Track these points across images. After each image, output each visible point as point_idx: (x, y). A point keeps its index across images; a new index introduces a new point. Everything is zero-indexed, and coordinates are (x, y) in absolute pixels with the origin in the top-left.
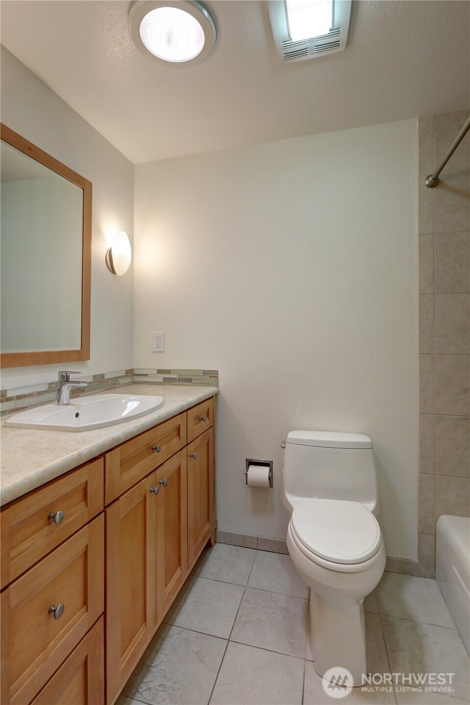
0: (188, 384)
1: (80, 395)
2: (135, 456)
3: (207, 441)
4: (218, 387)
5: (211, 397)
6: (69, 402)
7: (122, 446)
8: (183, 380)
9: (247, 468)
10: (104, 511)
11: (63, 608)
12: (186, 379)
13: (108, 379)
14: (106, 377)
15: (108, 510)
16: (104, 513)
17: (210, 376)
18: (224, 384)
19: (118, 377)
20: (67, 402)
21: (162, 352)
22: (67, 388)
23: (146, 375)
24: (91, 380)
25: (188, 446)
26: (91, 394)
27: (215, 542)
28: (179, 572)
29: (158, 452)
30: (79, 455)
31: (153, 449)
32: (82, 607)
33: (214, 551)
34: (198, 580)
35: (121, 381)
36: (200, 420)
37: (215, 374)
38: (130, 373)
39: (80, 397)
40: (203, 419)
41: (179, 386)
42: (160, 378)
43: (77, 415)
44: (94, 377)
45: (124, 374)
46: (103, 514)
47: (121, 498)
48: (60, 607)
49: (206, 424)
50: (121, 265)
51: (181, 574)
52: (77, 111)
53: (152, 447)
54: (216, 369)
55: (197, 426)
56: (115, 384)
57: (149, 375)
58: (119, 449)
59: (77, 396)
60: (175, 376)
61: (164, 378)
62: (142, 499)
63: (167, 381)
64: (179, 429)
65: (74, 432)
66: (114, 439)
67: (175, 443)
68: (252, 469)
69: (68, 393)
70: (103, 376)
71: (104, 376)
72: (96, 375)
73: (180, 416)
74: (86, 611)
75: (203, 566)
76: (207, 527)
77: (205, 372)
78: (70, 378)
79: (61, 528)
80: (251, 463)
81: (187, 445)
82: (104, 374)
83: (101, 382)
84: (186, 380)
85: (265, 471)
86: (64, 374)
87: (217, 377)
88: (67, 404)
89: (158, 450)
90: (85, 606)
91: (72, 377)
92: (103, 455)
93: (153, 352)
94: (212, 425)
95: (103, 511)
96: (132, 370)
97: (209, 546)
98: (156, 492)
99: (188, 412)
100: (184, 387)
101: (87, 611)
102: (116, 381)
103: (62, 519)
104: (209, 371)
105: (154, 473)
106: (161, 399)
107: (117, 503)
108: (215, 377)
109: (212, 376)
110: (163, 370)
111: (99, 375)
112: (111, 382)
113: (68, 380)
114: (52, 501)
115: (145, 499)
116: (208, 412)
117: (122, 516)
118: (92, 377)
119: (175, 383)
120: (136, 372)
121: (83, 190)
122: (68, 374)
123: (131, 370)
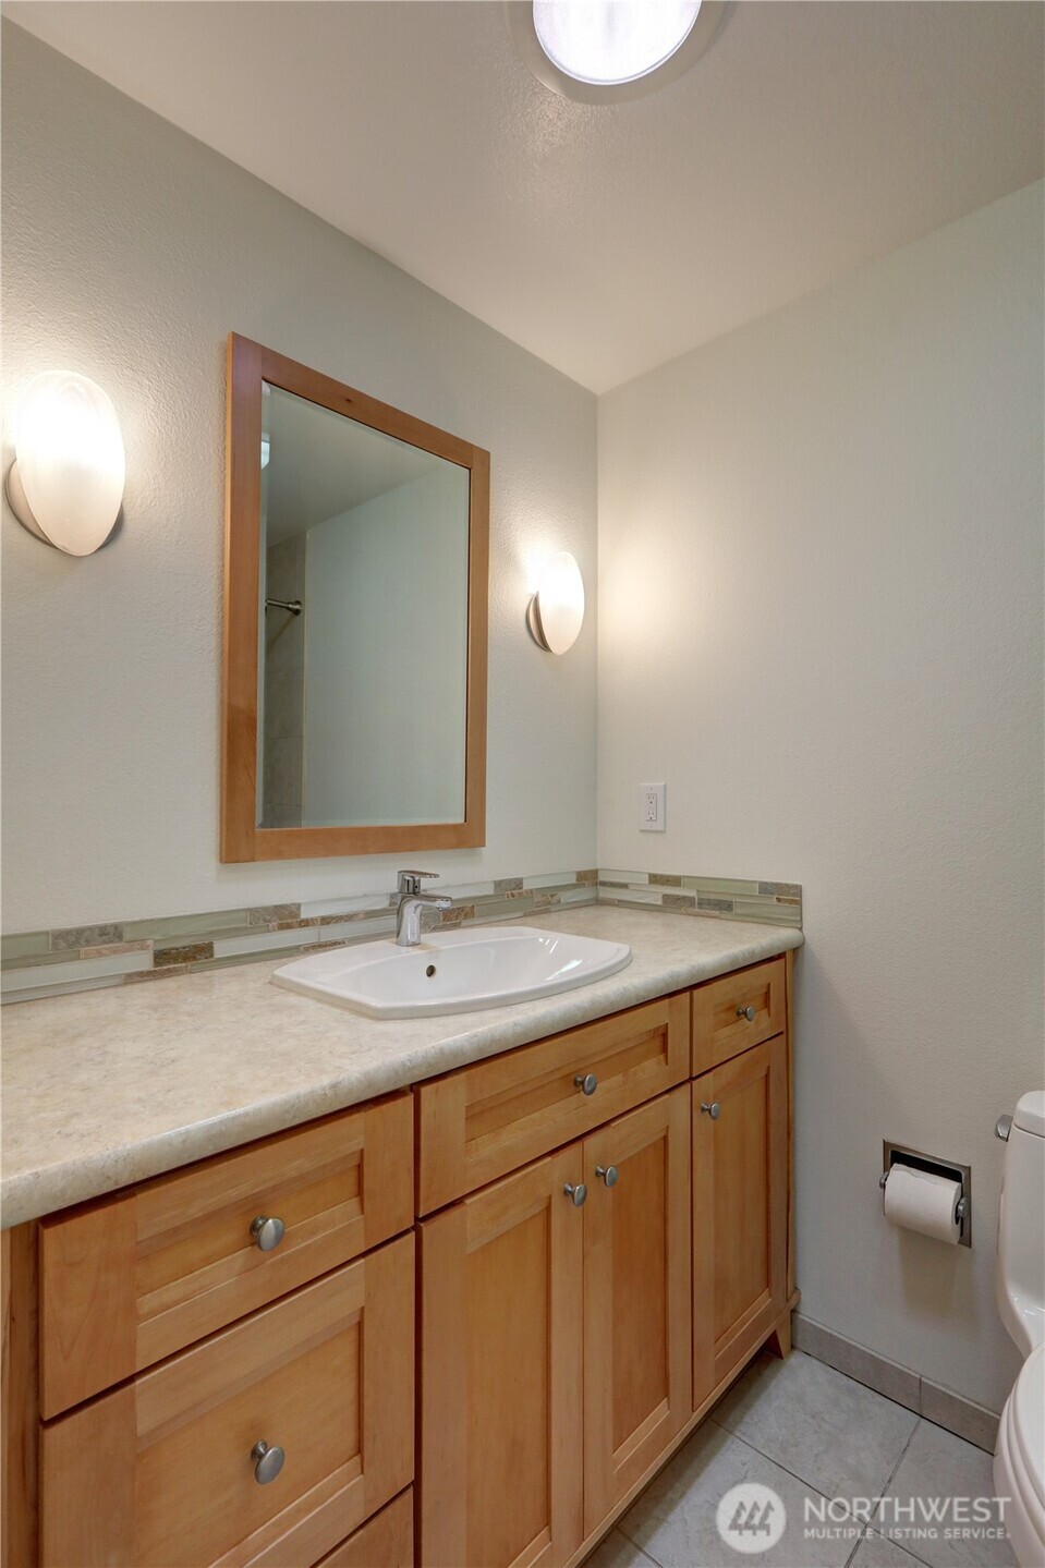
0: (722, 916)
1: (464, 924)
2: (518, 1097)
3: (764, 1074)
4: (801, 929)
5: (781, 956)
6: (419, 937)
7: (473, 1071)
8: (709, 904)
9: (887, 1169)
10: (416, 1229)
11: (280, 1458)
12: (715, 902)
13: (531, 891)
14: (527, 886)
15: (426, 1228)
16: (414, 1233)
17: (779, 900)
18: (820, 925)
19: (557, 887)
20: (415, 939)
21: (663, 832)
22: (412, 909)
23: (625, 886)
24: (490, 890)
25: (694, 1083)
26: (489, 924)
27: (793, 1347)
28: (661, 1412)
29: (591, 1092)
30: (334, 1086)
31: (576, 1083)
32: (351, 1458)
33: (785, 1371)
34: (729, 1442)
35: (565, 897)
36: (738, 1014)
37: (794, 894)
38: (588, 878)
39: (464, 927)
40: (745, 1013)
41: (700, 919)
42: (655, 895)
43: (431, 971)
44: (498, 884)
45: (574, 881)
46: (412, 1235)
47: (468, 1201)
48: (275, 1453)
49: (760, 1025)
50: (563, 631)
51: (665, 1422)
52: (459, 303)
53: (573, 1077)
54: (799, 883)
55: (726, 1031)
56: (550, 903)
57: (631, 887)
58: (463, 1076)
59: (456, 926)
60: (692, 893)
61: (664, 896)
62: (543, 1206)
63: (673, 904)
64: (663, 1034)
65: (372, 1018)
66: (442, 1051)
67: (651, 1073)
68: (901, 1175)
69: (417, 920)
70: (518, 883)
71: (522, 883)
72: (501, 882)
73: (667, 1001)
74: (360, 1470)
75: (748, 1407)
76: (764, 1302)
77: (766, 888)
78: (422, 888)
79: (282, 1258)
80: (897, 1156)
81: (692, 1079)
82: (522, 879)
83: (513, 896)
84: (717, 905)
85: (947, 1191)
86: (408, 878)
87: (799, 903)
88: (414, 944)
89: (588, 1089)
90: (357, 1458)
91: (426, 884)
92: (415, 1088)
93: (641, 831)
94: (783, 1029)
95: (412, 1228)
96: (595, 873)
97: (770, 1353)
98: (578, 1197)
99: (696, 992)
100: (711, 922)
101: (362, 1472)
102: (552, 896)
103: (280, 1237)
104: (777, 884)
105: (576, 1147)
106: (624, 950)
107: (454, 1213)
108: (792, 902)
109: (788, 897)
110: (662, 876)
111: (509, 881)
112: (537, 898)
113: (417, 890)
114: (257, 1190)
115: (548, 1209)
116: (767, 994)
117: (471, 1248)
118: (492, 886)
119: (690, 910)
120: (601, 878)
121: (470, 469)
122: (417, 878)
123: (591, 871)
